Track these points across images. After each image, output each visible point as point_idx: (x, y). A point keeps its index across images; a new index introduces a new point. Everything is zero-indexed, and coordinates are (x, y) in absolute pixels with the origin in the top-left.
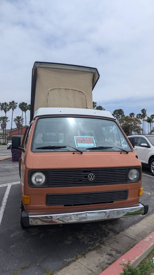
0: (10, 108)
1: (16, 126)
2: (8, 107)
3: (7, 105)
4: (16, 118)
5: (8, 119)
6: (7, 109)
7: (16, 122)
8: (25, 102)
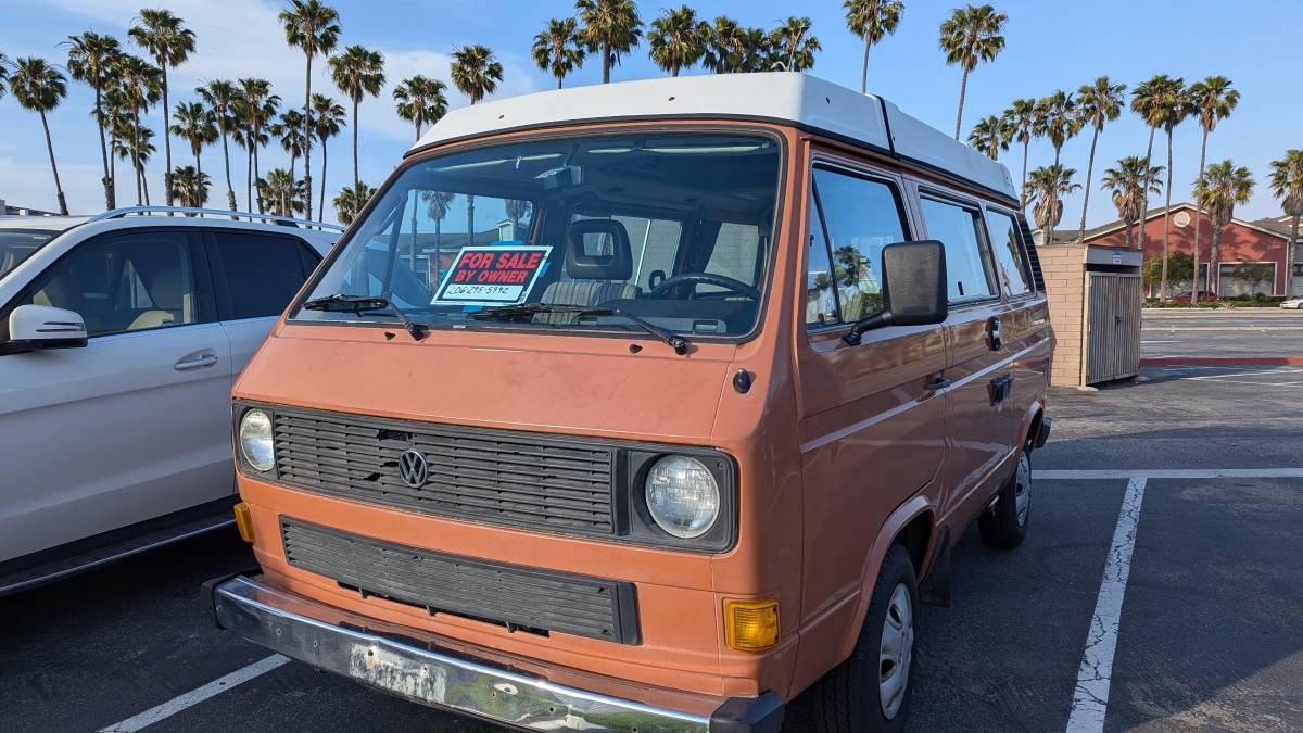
0: (1083, 121)
1: (1117, 212)
2: (1069, 116)
3: (1070, 106)
4: (1118, 168)
5: (1073, 180)
6: (1065, 127)
7: (1117, 191)
8: (1173, 77)
